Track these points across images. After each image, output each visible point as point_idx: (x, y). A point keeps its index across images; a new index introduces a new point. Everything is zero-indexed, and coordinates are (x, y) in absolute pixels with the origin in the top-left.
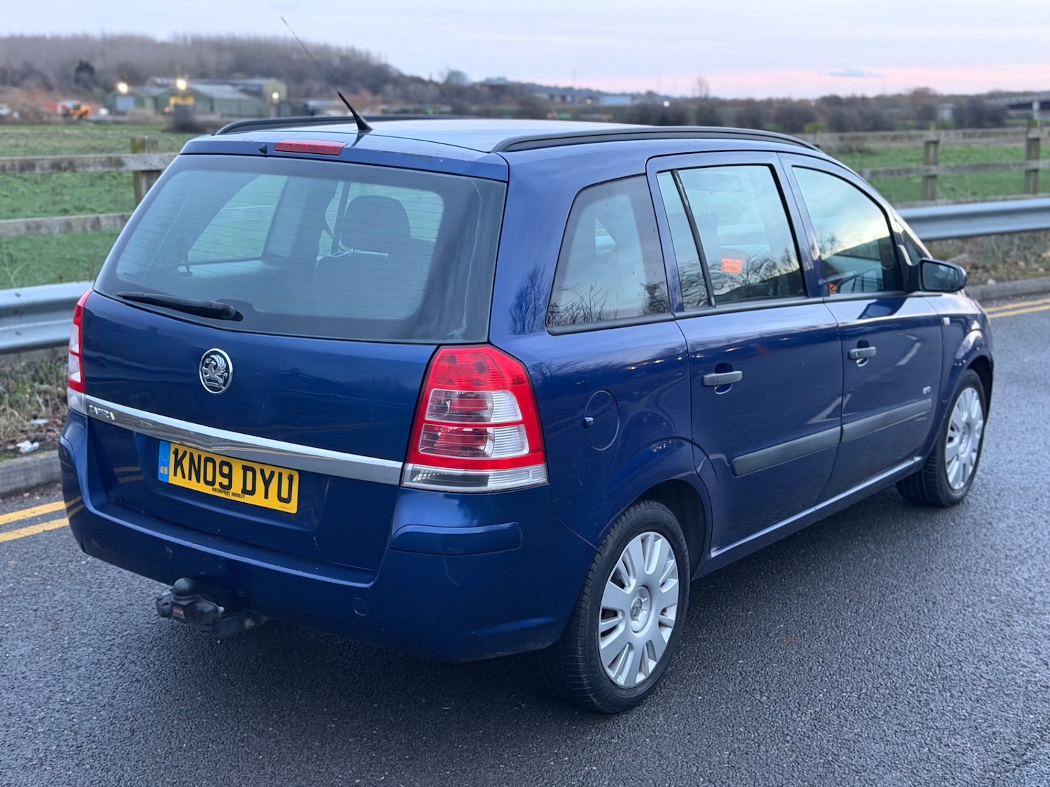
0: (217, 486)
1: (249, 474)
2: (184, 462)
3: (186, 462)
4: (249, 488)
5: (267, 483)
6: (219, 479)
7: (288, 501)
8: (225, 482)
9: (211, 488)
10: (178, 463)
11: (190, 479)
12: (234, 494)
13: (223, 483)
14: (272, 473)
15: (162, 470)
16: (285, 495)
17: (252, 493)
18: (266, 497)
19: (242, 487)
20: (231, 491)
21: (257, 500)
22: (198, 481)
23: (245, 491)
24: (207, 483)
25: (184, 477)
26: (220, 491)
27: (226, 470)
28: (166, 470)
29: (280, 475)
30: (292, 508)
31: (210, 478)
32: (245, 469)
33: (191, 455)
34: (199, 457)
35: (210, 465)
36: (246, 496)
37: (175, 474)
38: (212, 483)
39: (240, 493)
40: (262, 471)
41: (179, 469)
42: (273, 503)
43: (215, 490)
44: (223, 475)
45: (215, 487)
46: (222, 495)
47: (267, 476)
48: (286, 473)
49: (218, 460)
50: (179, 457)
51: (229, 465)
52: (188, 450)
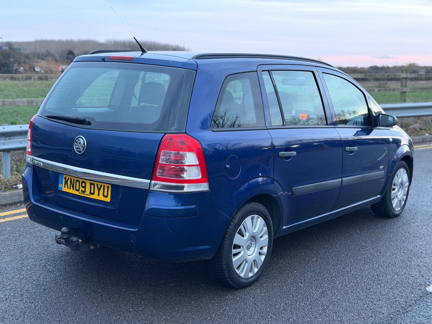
0: (80, 191)
1: (92, 186)
3: (69, 182)
4: (92, 192)
5: (99, 190)
6: (81, 188)
7: (107, 197)
8: (83, 189)
9: (78, 192)
10: (66, 182)
11: (70, 189)
12: (86, 194)
13: (83, 190)
14: (101, 186)
15: (60, 186)
16: (106, 194)
17: (93, 194)
18: (99, 195)
19: (89, 192)
20: (85, 193)
21: (95, 197)
22: (73, 189)
23: (91, 193)
24: (76, 190)
25: (68, 188)
26: (82, 194)
27: (84, 185)
28: (61, 186)
29: (104, 186)
30: (108, 199)
31: (77, 188)
32: (91, 184)
33: (71, 179)
34: (74, 180)
35: (78, 183)
36: (91, 195)
37: (65, 187)
38: (78, 190)
39: (89, 194)
40: (97, 185)
41: (66, 185)
42: (101, 198)
43: (79, 193)
44: (82, 187)
46: (82, 195)
47: (99, 187)
48: (106, 186)
49: (81, 181)
50: (66, 180)
51: (85, 183)
52: (70, 177)
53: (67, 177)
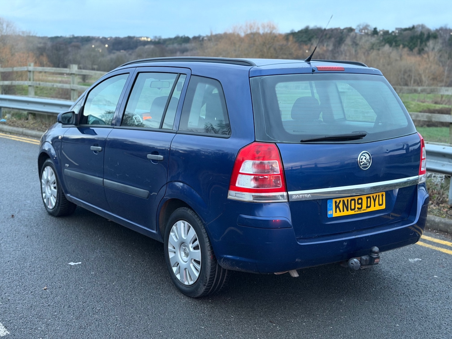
0: (356, 209)
1: (369, 199)
2: (339, 205)
3: (341, 206)
4: (369, 205)
5: (375, 201)
6: (357, 206)
7: (382, 205)
9: (354, 211)
10: (337, 207)
11: (343, 211)
12: (363, 210)
13: (359, 207)
14: (376, 196)
15: (329, 213)
16: (381, 203)
17: (370, 207)
18: (375, 206)
20: (362, 209)
21: (372, 209)
22: (348, 210)
23: (367, 207)
24: (351, 210)
25: (340, 211)
26: (358, 211)
27: (360, 201)
28: (331, 212)
29: (379, 195)
30: (384, 207)
31: (353, 207)
32: (367, 198)
33: (343, 201)
34: (348, 200)
35: (353, 202)
36: (368, 209)
37: (336, 212)
39: (365, 208)
40: (373, 197)
41: (338, 209)
42: (378, 208)
43: (355, 211)
44: (358, 204)
45: (355, 210)
46: (359, 212)
47: (375, 198)
48: (381, 194)
49: (356, 198)
50: (337, 204)
51: (361, 199)
52: (342, 199)
53: (338, 200)
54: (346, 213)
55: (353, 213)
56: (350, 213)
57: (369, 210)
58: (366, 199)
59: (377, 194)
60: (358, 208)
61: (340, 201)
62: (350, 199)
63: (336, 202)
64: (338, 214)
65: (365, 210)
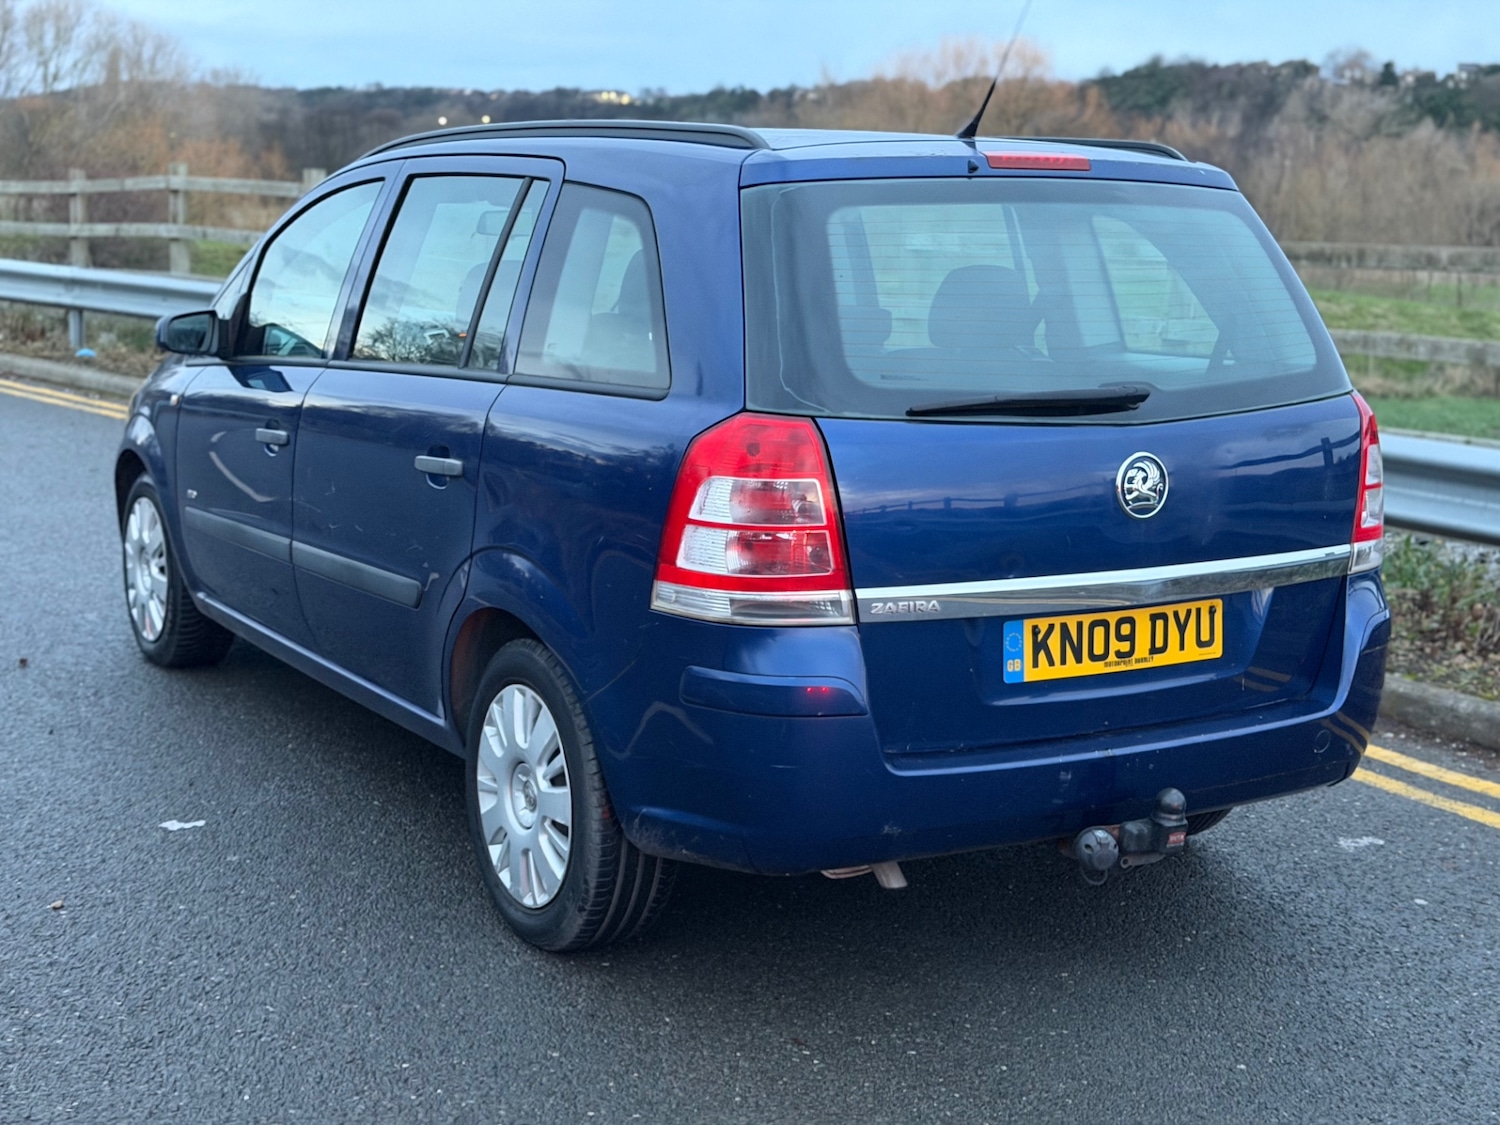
0: (1112, 657)
1: (1160, 623)
2: (1049, 642)
3: (1054, 642)
4: (1159, 643)
5: (1182, 628)
6: (1115, 645)
7: (1209, 643)
8: (1125, 647)
9: (1102, 663)
10: (1040, 646)
11: (1063, 661)
12: (1137, 661)
13: (1122, 651)
14: (1189, 612)
15: (1011, 666)
16: (1205, 637)
17: (1165, 649)
18: (1182, 647)
19: (1149, 646)
20: (1134, 657)
21: (1172, 657)
22: (1079, 660)
23: (1154, 650)
24: (1093, 658)
25: (1051, 663)
26: (1118, 664)
27: (1125, 629)
28: (1020, 663)
29: (1199, 611)
30: (1216, 651)
31: (1099, 650)
32: (1154, 618)
33: (1064, 627)
34: (1080, 625)
35: (1099, 632)
36: (1155, 656)
37: (1035, 664)
38: (1106, 657)
39: (1146, 654)
40: (1176, 614)
41: (1042, 655)
42: (1193, 654)
43: (1106, 665)
44: (1120, 638)
45: (1108, 660)
46: (1122, 668)
47: (1182, 618)
48: (1205, 606)
49: (1112, 618)
50: (1040, 637)
51: (1131, 621)
52: (1057, 621)
53: (1043, 624)
54: (1072, 669)
55: (1098, 668)
56: (1089, 668)
57: (1159, 660)
58: (1149, 623)
59: (1193, 606)
60: (1119, 654)
61: (1051, 627)
62: (1087, 619)
63: (1035, 631)
64: (1044, 672)
65: (1145, 660)
